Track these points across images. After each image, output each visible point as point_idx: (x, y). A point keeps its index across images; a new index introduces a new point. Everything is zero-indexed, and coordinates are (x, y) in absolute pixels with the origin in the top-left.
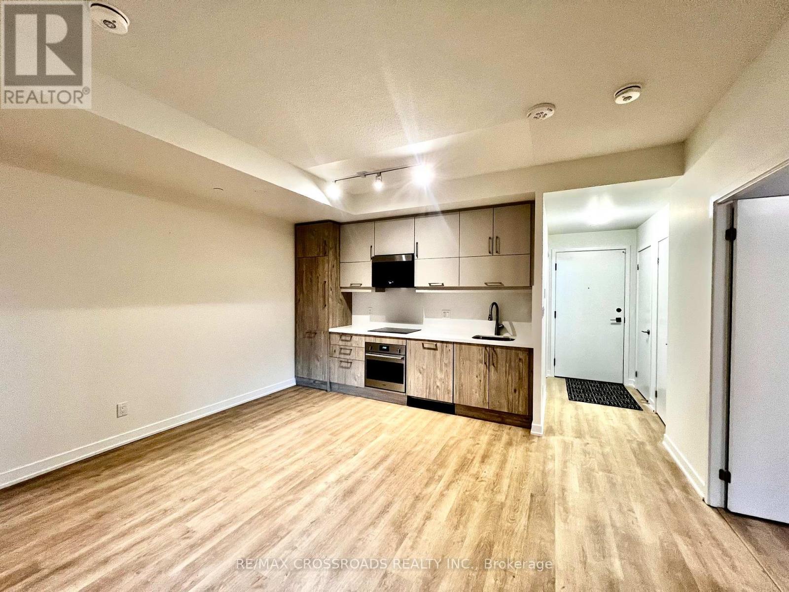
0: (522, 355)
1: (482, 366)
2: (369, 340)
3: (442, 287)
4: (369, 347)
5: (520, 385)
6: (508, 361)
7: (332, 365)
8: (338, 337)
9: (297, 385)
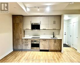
0: (60, 40)
1: (54, 43)
2: (32, 40)
3: (45, 29)
4: (32, 41)
5: (60, 45)
6: (58, 42)
7: (23, 45)
8: (24, 40)
9: (14, 51)
